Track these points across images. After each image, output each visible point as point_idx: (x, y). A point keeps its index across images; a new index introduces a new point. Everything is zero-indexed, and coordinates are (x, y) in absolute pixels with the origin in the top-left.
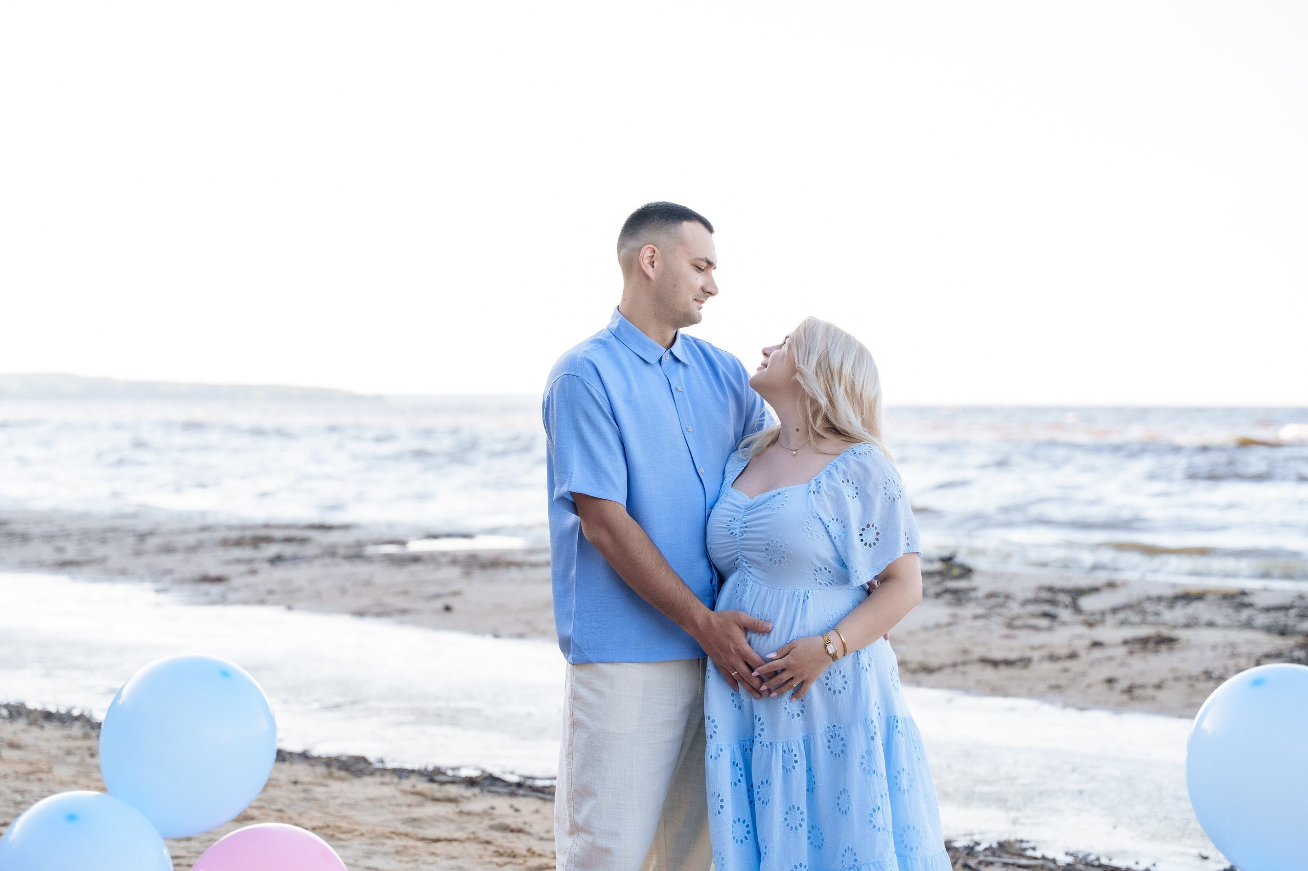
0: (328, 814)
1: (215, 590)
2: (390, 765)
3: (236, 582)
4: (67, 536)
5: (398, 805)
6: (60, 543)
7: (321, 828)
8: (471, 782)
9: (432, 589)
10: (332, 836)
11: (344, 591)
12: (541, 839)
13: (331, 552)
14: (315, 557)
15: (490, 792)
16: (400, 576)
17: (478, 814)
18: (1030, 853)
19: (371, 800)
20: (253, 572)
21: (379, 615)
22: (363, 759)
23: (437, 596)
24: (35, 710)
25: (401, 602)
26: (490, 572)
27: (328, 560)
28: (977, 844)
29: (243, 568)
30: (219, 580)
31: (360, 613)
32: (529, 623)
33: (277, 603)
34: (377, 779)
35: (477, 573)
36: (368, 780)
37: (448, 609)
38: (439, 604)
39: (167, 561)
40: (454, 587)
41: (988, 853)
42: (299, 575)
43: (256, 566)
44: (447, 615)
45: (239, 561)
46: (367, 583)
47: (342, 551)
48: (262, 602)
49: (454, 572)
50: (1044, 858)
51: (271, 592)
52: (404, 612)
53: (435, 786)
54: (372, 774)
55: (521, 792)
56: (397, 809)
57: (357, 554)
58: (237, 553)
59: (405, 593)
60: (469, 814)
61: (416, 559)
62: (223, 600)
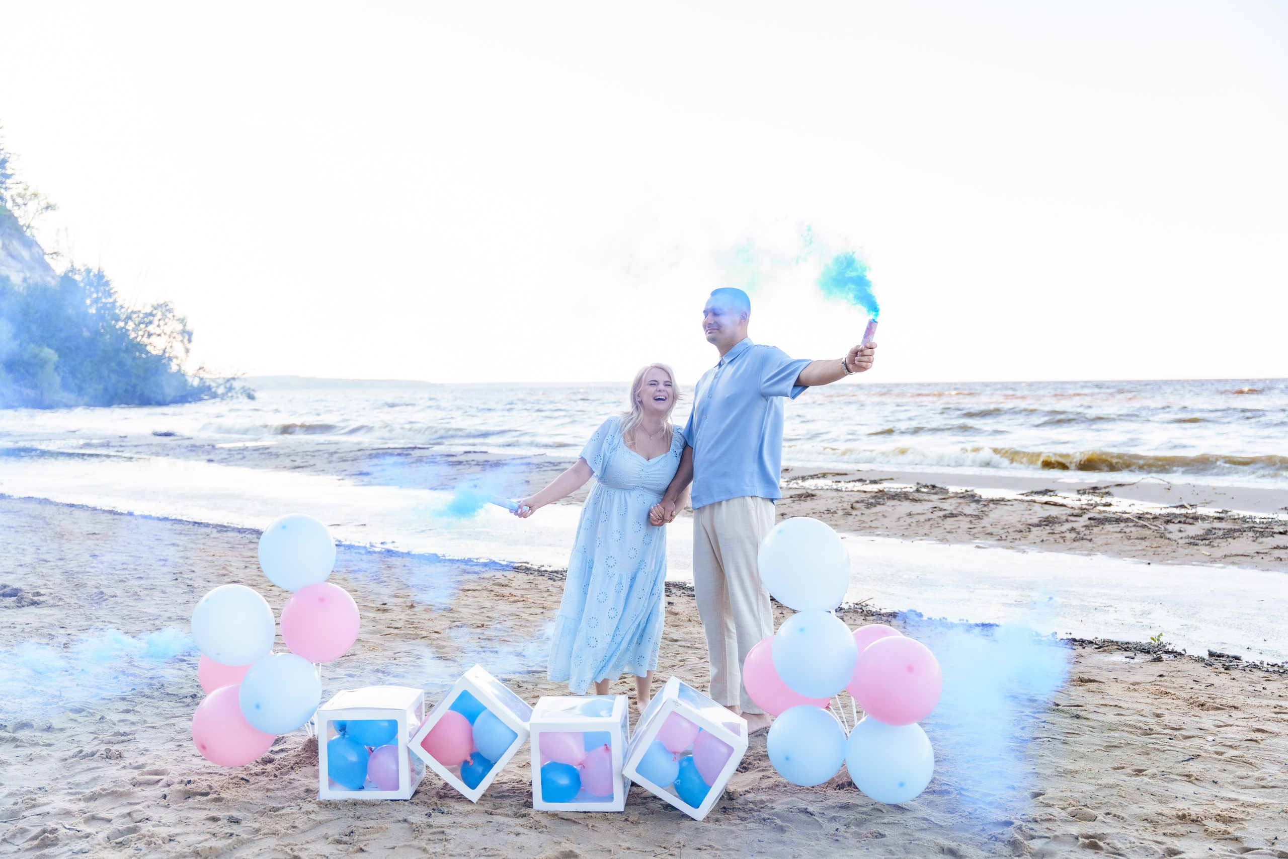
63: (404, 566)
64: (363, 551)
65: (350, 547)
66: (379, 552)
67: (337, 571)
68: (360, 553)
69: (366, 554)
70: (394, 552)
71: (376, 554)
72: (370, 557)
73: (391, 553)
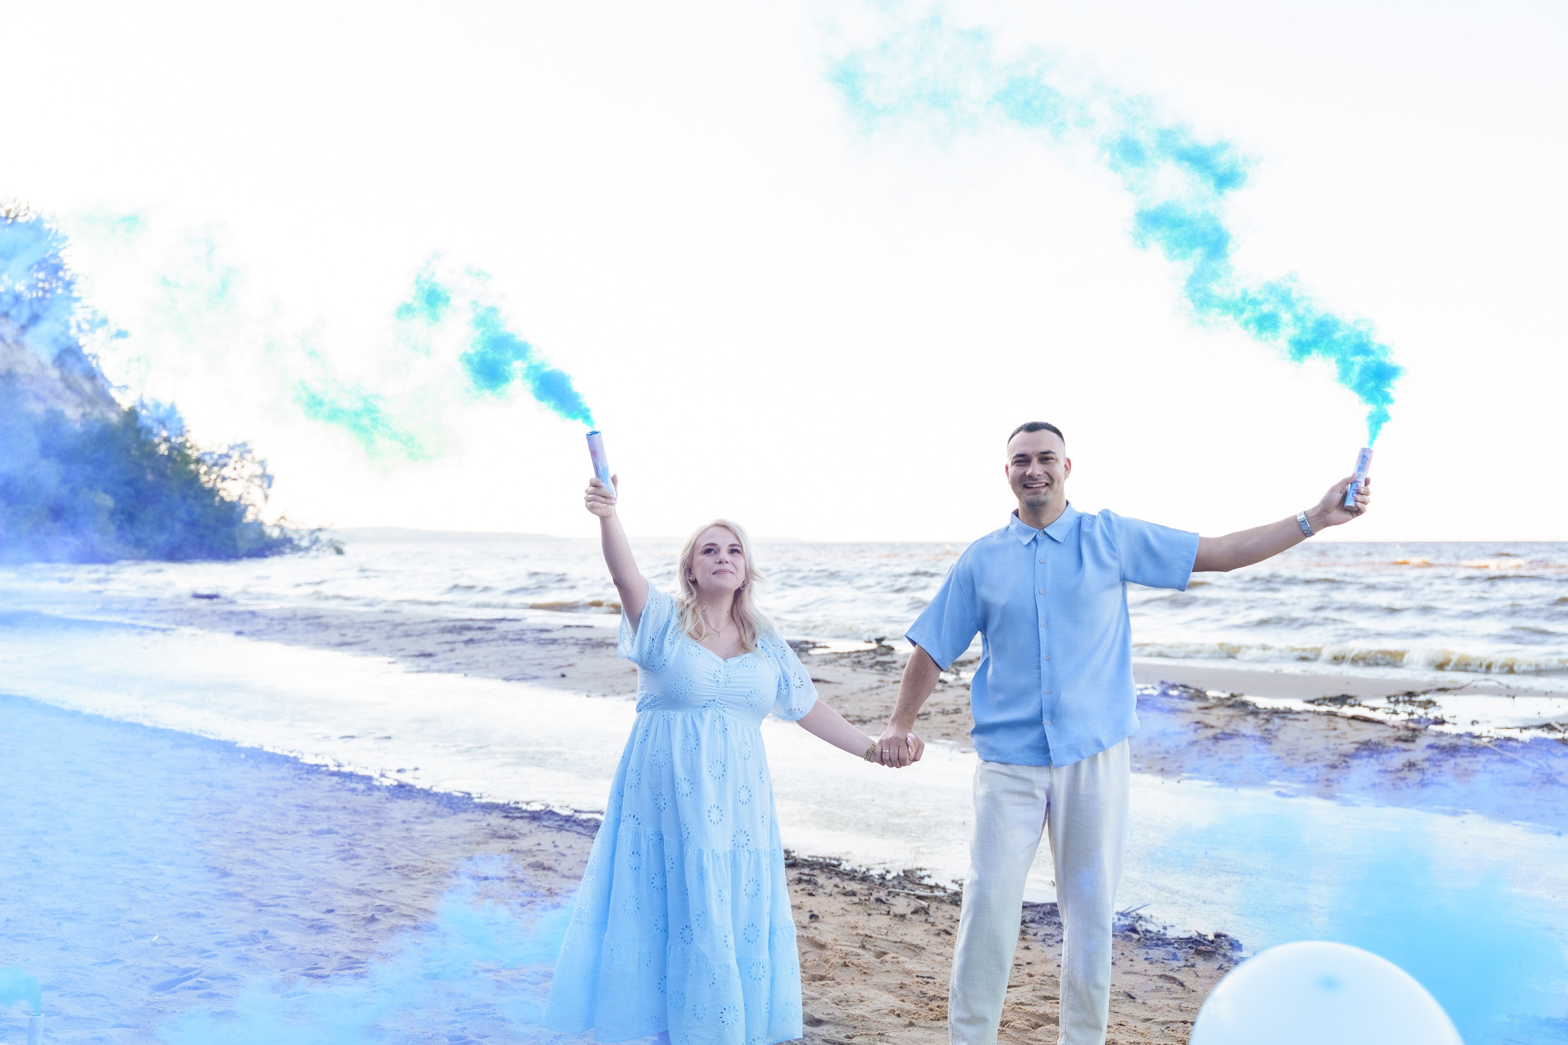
0: (415, 852)
1: (425, 662)
2: (483, 801)
3: (440, 657)
4: (351, 625)
5: (471, 843)
6: (343, 631)
7: (403, 867)
8: (535, 817)
9: (558, 662)
10: (407, 875)
11: (503, 663)
12: (563, 876)
13: (504, 637)
14: (493, 640)
15: (544, 826)
16: (541, 652)
17: (524, 852)
18: (926, 881)
19: (452, 838)
20: (453, 650)
21: (519, 680)
23: (560, 667)
24: (267, 753)
25: (535, 671)
26: (596, 650)
27: (500, 642)
28: (888, 872)
29: (448, 647)
30: (430, 655)
31: (507, 679)
32: (611, 686)
33: (459, 671)
34: (469, 816)
35: (588, 650)
36: (462, 816)
37: (563, 676)
38: (559, 672)
39: (405, 643)
40: (571, 662)
41: (895, 882)
42: (478, 652)
43: (456, 646)
44: (562, 680)
45: (447, 643)
46: (518, 658)
47: (511, 636)
48: (450, 671)
49: (575, 649)
50: (937, 886)
51: (458, 664)
52: (536, 678)
53: (506, 822)
54: (465, 811)
55: (567, 826)
56: (467, 846)
57: (519, 638)
58: (449, 637)
59: (541, 664)
60: (518, 851)
61: (554, 641)
62: (427, 670)
63: (404, 822)
64: (361, 787)
65: (350, 776)
66: (387, 788)
67: (294, 832)
69: (364, 791)
70: (408, 788)
71: (376, 793)
72: (365, 799)
73: (403, 791)
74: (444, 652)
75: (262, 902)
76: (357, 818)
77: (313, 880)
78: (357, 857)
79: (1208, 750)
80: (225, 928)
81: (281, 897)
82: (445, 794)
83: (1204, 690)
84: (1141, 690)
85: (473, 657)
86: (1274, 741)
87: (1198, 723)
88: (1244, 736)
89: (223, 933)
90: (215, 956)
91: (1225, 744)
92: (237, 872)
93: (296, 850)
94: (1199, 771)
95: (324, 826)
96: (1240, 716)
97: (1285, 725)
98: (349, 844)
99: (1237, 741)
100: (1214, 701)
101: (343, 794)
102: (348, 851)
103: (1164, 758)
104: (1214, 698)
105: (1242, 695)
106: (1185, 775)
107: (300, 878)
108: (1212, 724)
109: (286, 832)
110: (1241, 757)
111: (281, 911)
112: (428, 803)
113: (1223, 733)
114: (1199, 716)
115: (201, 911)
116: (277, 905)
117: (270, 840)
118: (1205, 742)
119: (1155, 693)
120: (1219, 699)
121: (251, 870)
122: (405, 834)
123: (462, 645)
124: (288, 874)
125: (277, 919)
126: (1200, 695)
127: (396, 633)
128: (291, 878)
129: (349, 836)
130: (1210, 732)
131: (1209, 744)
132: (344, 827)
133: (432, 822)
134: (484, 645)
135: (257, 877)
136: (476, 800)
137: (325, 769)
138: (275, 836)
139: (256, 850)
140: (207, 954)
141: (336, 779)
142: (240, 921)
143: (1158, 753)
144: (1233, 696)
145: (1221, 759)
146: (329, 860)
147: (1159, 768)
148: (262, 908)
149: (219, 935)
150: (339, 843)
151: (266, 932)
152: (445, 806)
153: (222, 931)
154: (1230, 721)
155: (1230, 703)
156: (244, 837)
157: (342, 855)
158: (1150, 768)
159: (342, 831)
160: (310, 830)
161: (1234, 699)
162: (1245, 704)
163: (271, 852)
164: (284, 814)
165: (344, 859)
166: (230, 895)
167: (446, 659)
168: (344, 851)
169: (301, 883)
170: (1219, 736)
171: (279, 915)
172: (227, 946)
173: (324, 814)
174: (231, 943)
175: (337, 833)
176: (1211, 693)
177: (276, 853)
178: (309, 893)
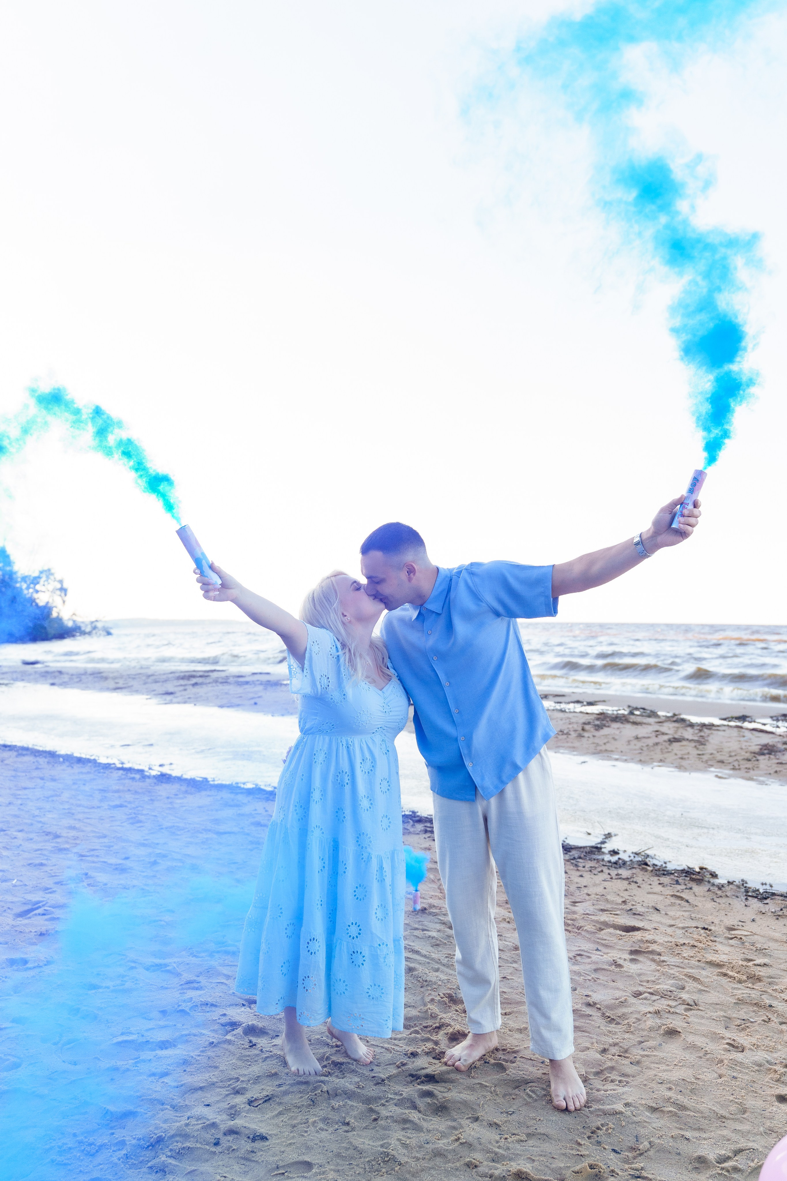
1: (169, 698)
3: (178, 694)
11: (217, 697)
13: (216, 681)
14: (209, 683)
16: (240, 690)
20: (185, 690)
21: (228, 707)
22: (205, 780)
27: (214, 684)
29: (182, 688)
30: (171, 693)
31: (221, 706)
33: (190, 703)
39: (155, 686)
42: (201, 691)
43: (187, 687)
45: (181, 685)
48: (185, 702)
51: (189, 698)
52: (238, 705)
58: (182, 682)
62: (171, 702)
63: (168, 798)
64: (137, 776)
65: (130, 770)
66: (154, 776)
67: (99, 807)
68: (133, 779)
69: (140, 779)
70: (167, 776)
71: (148, 780)
72: (141, 784)
73: (164, 778)
74: (180, 691)
75: (82, 854)
76: (137, 797)
77: (114, 838)
78: (140, 822)
79: (667, 748)
80: (60, 873)
81: (94, 850)
82: (191, 779)
83: (656, 711)
84: (617, 711)
85: (198, 693)
86: (707, 743)
87: (657, 731)
88: (688, 740)
89: (58, 876)
90: (54, 892)
91: (676, 745)
92: (65, 835)
93: (101, 819)
94: (664, 761)
95: (117, 802)
96: (682, 727)
97: (712, 733)
98: (135, 813)
99: (684, 743)
100: (664, 718)
101: (127, 781)
102: (135, 818)
103: (640, 753)
104: (663, 716)
105: (680, 714)
106: (655, 764)
107: (105, 837)
108: (667, 732)
109: (93, 807)
110: (688, 753)
111: (95, 859)
112: (181, 785)
113: (674, 738)
114: (657, 727)
115: (43, 862)
116: (92, 856)
117: (84, 813)
118: (664, 743)
119: (626, 713)
120: (666, 717)
121: (73, 833)
122: (169, 806)
123: (191, 687)
124: (98, 835)
125: (93, 865)
126: (653, 714)
127: (150, 680)
128: (99, 837)
129: (134, 808)
130: (666, 738)
131: (667, 744)
132: (130, 802)
133: (186, 797)
134: (204, 686)
135: (78, 837)
136: (212, 783)
137: (113, 766)
138: (87, 810)
139: (75, 819)
140: (49, 891)
141: (121, 772)
142: (68, 867)
143: (635, 750)
144: (675, 715)
145: (676, 754)
146: (123, 824)
147: (638, 759)
148: (83, 858)
149: (56, 877)
150: (128, 813)
151: (86, 874)
152: (193, 787)
153: (58, 874)
154: (677, 731)
155: (675, 719)
156: (67, 811)
157: (131, 821)
158: (632, 759)
159: (129, 805)
160: (109, 805)
161: (676, 717)
162: (683, 720)
163: (85, 820)
164: (91, 796)
165: (132, 824)
166: (61, 850)
167: (181, 696)
168: (132, 818)
169: (106, 840)
170: (672, 740)
171: (94, 862)
172: (62, 885)
173: (116, 795)
174: (64, 883)
175: (126, 806)
176: (660, 713)
177: (88, 821)
178: (113, 846)
